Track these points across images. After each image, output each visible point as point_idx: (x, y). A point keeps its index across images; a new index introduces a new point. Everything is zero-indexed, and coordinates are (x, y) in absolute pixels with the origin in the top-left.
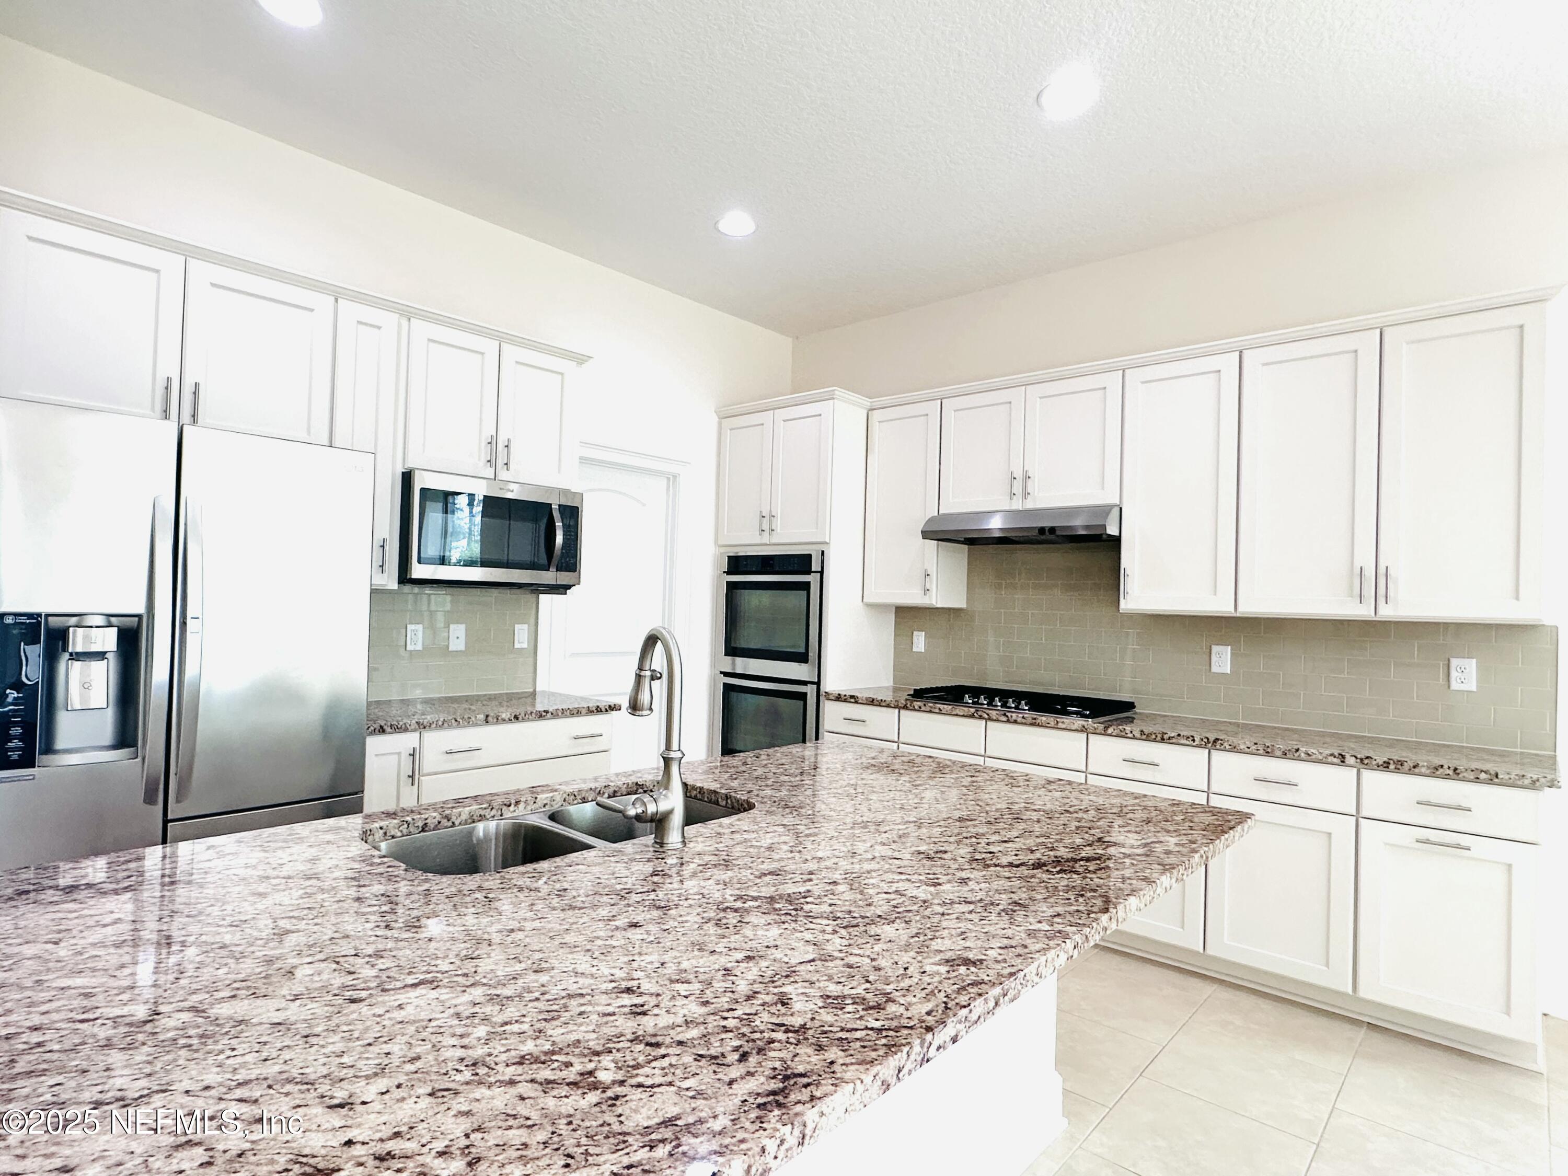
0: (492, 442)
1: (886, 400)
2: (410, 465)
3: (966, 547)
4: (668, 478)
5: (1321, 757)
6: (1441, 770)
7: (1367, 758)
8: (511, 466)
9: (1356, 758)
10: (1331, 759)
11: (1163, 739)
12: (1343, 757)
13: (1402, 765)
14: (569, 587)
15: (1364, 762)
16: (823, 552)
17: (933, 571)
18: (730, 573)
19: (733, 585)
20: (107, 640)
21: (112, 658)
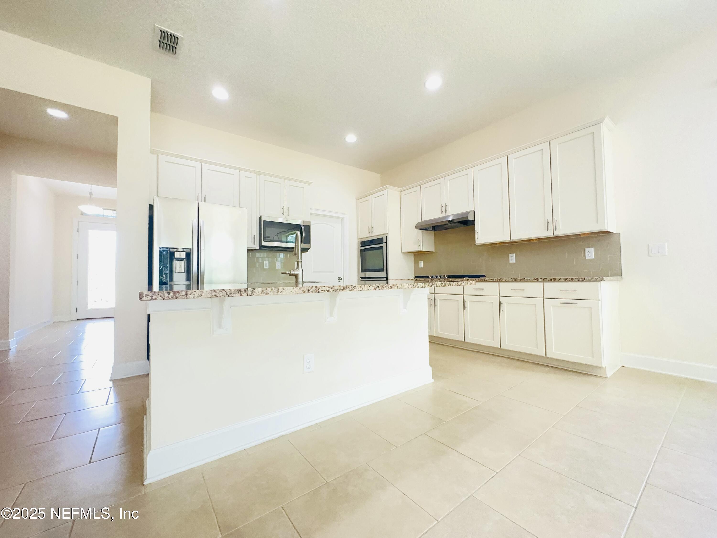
0: (284, 208)
2: (261, 215)
4: (341, 219)
5: (531, 280)
6: (567, 279)
7: (545, 278)
8: (289, 214)
9: (542, 279)
10: (534, 280)
11: (485, 281)
12: (538, 279)
13: (556, 279)
14: (308, 249)
15: (544, 280)
16: (386, 237)
17: (421, 240)
18: (361, 247)
19: (362, 251)
20: (183, 255)
21: (185, 260)
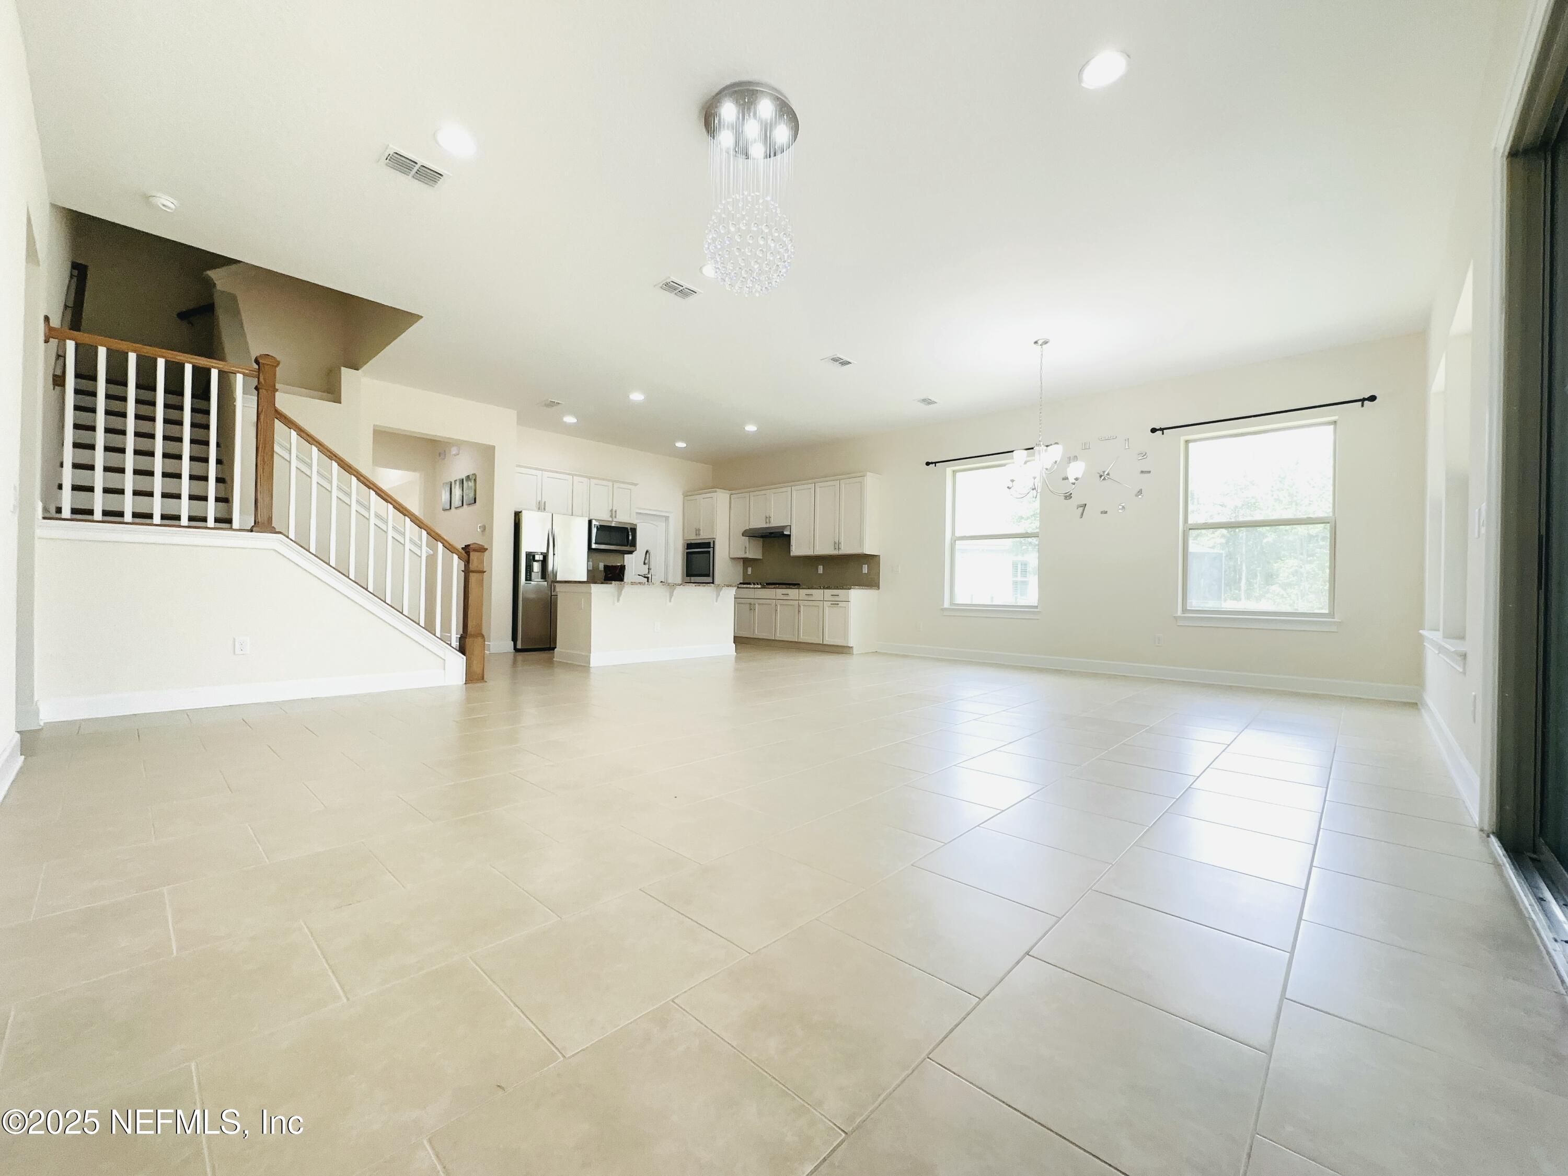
0: (611, 511)
1: (736, 492)
2: (591, 518)
3: (762, 539)
4: (666, 519)
8: (617, 517)
14: (633, 552)
16: (714, 541)
17: (748, 547)
18: (687, 549)
19: (688, 553)
20: (541, 558)
21: (540, 562)
